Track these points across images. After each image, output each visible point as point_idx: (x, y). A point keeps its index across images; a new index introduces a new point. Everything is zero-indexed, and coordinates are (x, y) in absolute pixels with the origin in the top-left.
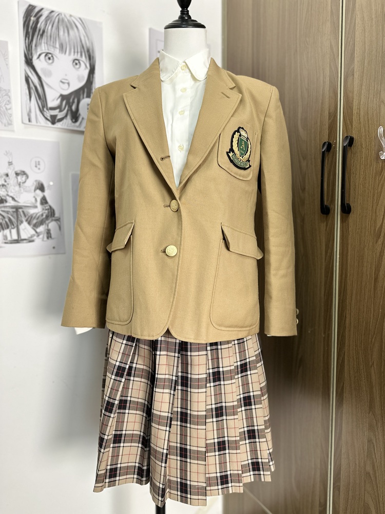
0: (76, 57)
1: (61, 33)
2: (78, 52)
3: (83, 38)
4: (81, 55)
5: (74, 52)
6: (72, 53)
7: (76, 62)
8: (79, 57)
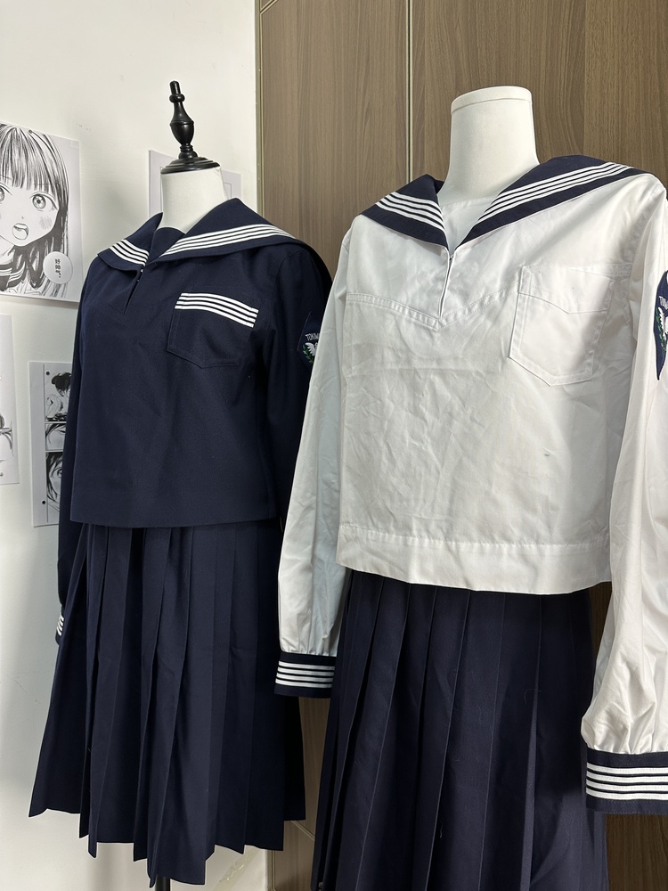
0: (38, 191)
1: (16, 156)
2: (41, 185)
3: (48, 164)
4: (47, 189)
5: (36, 185)
6: (33, 186)
7: (38, 199)
8: (42, 192)
